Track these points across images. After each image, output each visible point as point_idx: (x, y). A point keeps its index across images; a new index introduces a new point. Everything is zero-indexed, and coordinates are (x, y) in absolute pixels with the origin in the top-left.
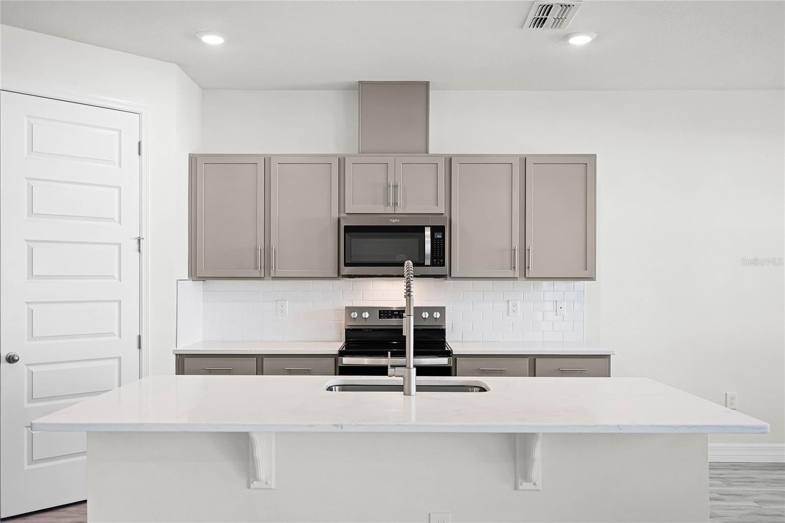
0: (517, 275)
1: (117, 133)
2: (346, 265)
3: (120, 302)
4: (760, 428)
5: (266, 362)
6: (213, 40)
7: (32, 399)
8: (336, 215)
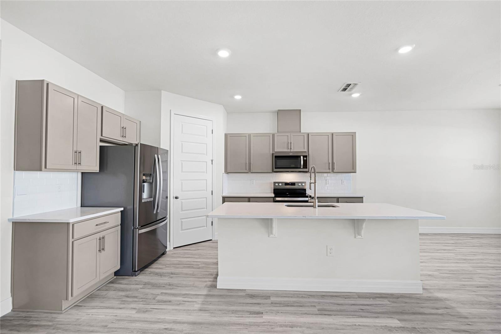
0: (331, 171)
1: (206, 127)
2: (275, 168)
3: (206, 180)
4: (443, 217)
5: (251, 199)
6: (238, 97)
7: (182, 210)
8: (271, 152)
